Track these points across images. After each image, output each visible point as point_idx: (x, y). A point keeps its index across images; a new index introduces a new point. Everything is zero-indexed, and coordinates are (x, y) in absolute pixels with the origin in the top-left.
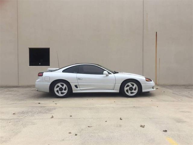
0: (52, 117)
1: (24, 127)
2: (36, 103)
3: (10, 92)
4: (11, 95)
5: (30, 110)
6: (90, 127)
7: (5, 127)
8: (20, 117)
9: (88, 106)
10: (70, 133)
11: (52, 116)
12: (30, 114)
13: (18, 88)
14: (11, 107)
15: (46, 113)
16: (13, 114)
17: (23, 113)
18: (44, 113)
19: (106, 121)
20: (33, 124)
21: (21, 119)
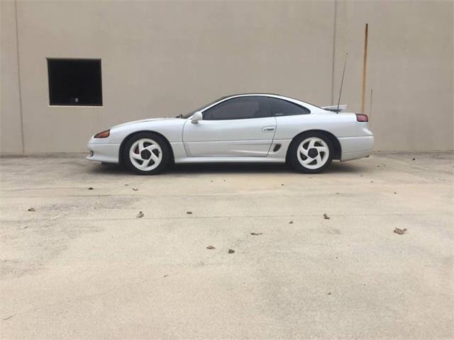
0: (141, 215)
1: (72, 238)
2: (82, 189)
3: (6, 167)
4: (11, 172)
5: (71, 202)
6: (257, 234)
7: (16, 238)
8: (49, 215)
9: (220, 194)
10: (211, 248)
11: (141, 212)
12: (74, 211)
13: (25, 158)
14: (16, 197)
15: (119, 208)
16: (29, 210)
17: (54, 207)
18: (113, 208)
19: (291, 223)
20: (94, 229)
21: (55, 220)
